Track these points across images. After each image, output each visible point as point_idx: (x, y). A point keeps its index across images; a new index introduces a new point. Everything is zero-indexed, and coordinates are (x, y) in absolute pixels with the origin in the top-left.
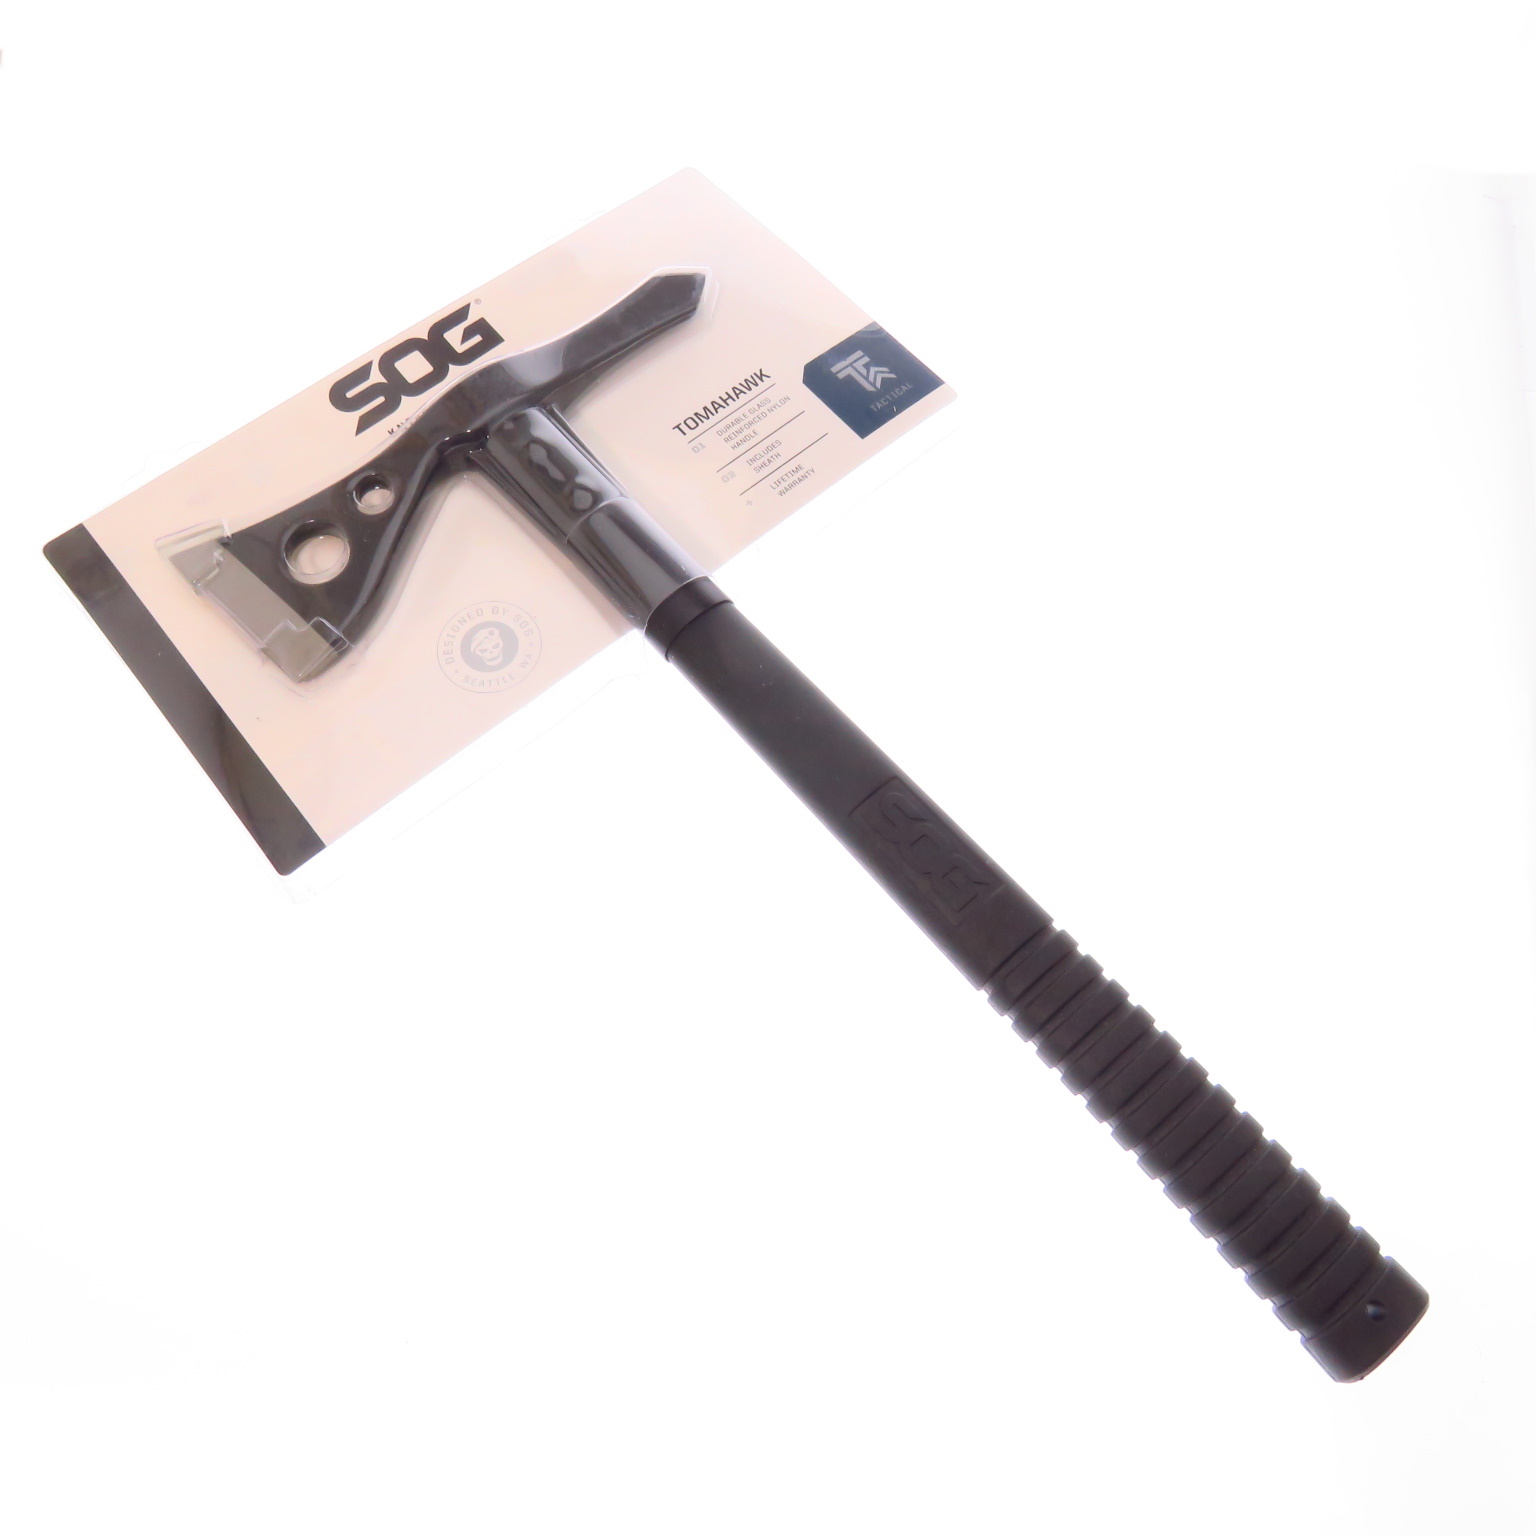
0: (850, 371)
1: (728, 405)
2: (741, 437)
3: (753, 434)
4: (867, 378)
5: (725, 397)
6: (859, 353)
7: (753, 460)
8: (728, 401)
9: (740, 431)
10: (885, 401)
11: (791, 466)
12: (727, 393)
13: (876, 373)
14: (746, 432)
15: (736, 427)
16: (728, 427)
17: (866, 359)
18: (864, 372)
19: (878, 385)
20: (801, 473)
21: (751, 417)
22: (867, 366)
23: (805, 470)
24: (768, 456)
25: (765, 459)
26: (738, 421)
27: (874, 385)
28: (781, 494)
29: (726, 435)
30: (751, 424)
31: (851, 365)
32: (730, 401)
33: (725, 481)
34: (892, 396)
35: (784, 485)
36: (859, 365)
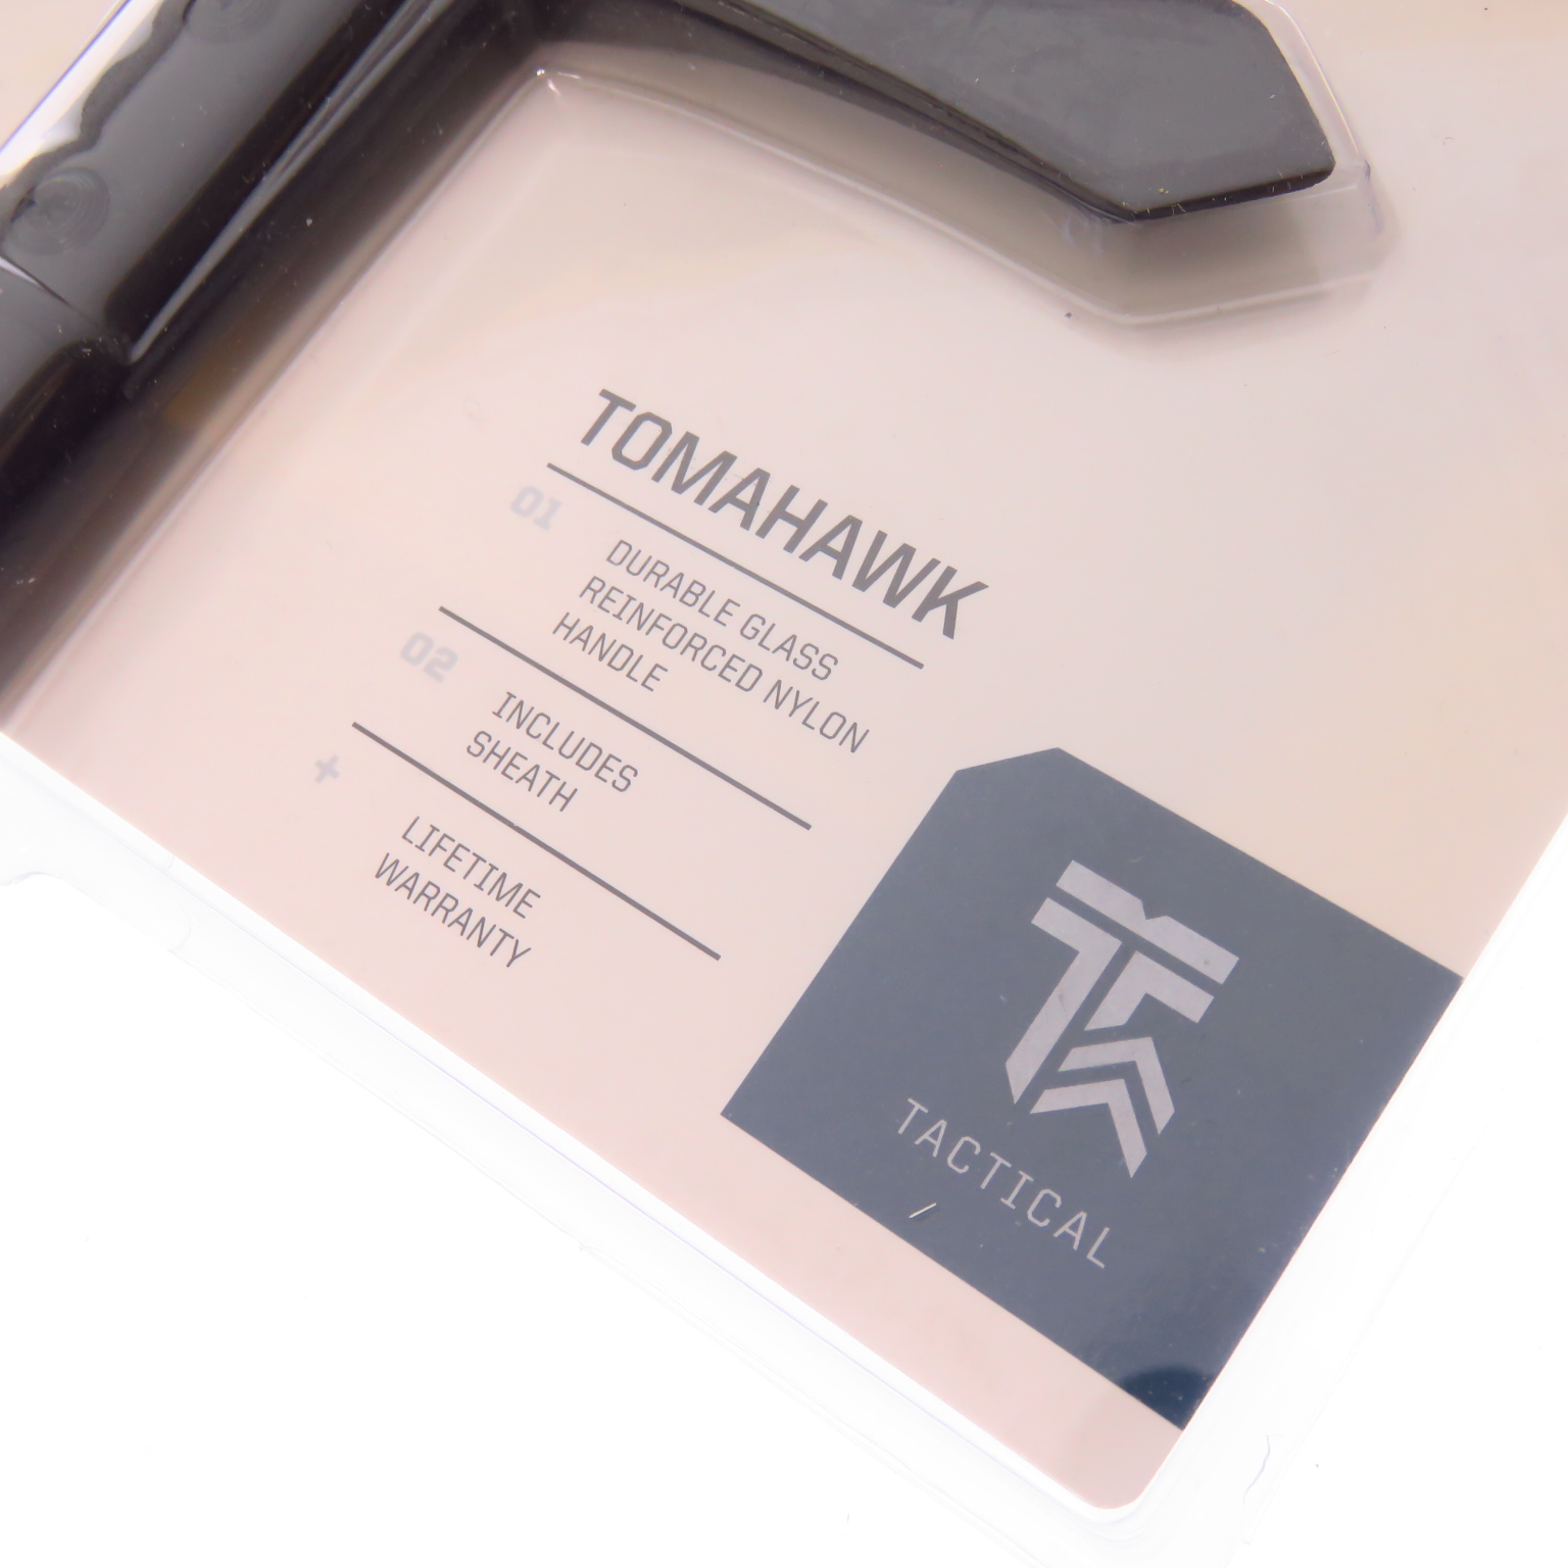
0: (1093, 950)
1: (763, 532)
2: (622, 632)
3: (640, 673)
4: (1077, 1034)
5: (799, 508)
6: (1220, 963)
7: (519, 713)
8: (781, 524)
9: (643, 619)
10: (965, 1156)
11: (522, 863)
12: (820, 507)
13: (1127, 1072)
14: (649, 647)
15: (660, 601)
16: (655, 571)
17: (1193, 1004)
18: (1116, 1010)
19: (1053, 1100)
20: (498, 914)
21: (727, 636)
22: (1151, 1018)
23: (510, 922)
24: (549, 760)
25: (535, 753)
26: (694, 594)
27: (1050, 1075)
28: (388, 870)
29: (616, 576)
30: (694, 645)
31: (1131, 944)
32: (783, 530)
33: (405, 654)
34: (1006, 1180)
35: (429, 868)
36: (1142, 979)
